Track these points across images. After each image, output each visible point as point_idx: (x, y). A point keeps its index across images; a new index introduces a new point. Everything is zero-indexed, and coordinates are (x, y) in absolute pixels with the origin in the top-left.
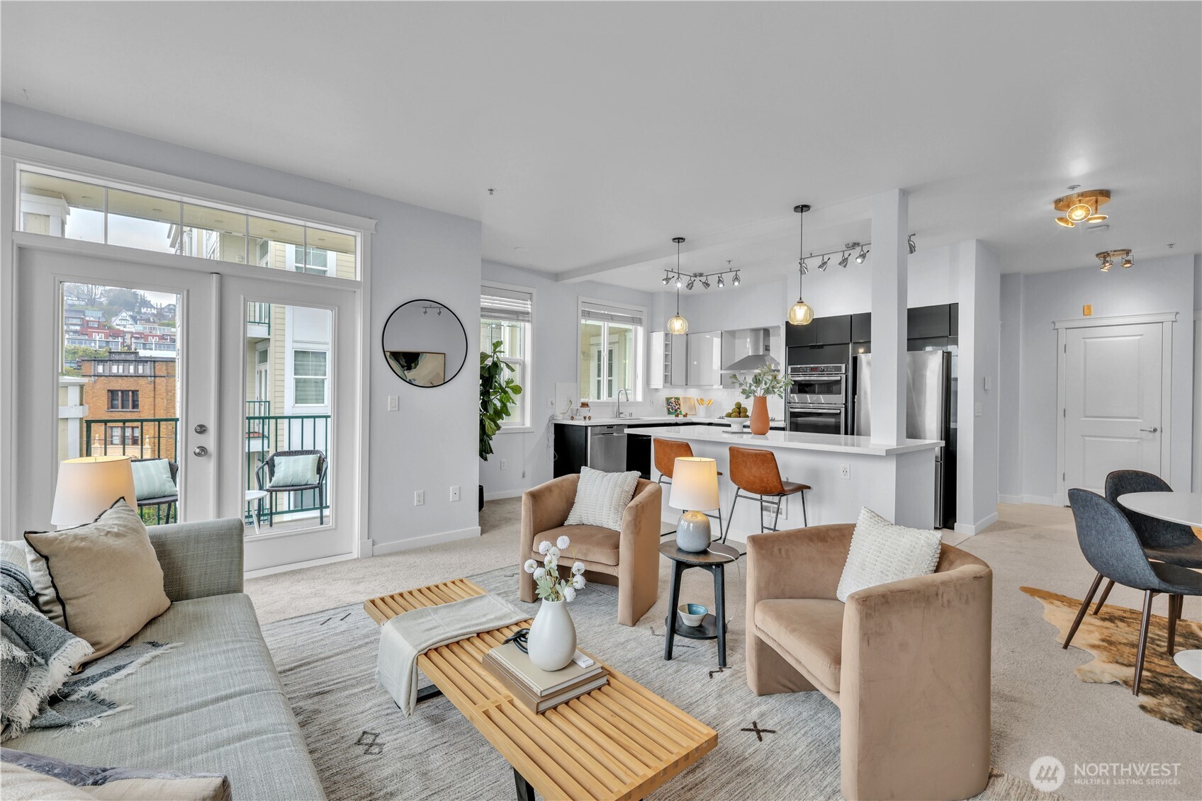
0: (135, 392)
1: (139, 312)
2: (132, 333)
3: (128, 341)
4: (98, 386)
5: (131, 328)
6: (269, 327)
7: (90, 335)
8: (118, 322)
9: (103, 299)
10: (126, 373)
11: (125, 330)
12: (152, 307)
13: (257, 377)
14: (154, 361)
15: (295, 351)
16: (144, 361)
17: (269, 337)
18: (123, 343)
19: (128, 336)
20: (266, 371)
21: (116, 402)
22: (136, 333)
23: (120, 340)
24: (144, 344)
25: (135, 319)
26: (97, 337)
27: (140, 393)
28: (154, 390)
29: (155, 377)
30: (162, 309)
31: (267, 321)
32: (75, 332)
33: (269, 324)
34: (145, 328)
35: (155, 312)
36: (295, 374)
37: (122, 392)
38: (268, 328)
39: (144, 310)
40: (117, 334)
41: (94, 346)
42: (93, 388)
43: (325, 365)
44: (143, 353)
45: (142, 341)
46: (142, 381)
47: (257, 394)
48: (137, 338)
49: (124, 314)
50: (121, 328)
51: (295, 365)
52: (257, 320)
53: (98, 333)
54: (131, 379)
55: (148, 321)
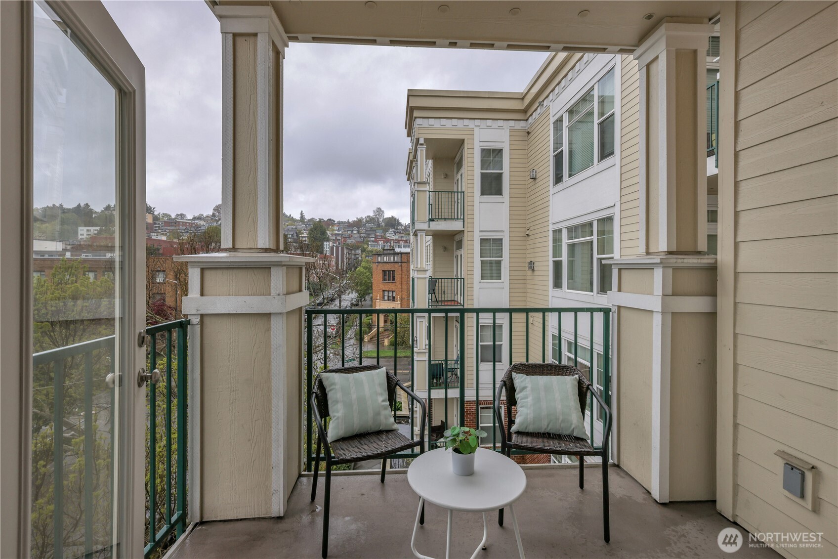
0: (393, 271)
1: (397, 229)
2: (393, 240)
3: (392, 244)
4: (379, 268)
5: (393, 237)
6: (464, 221)
7: (378, 242)
8: (388, 235)
9: (383, 224)
10: (390, 261)
11: (391, 238)
12: (402, 225)
13: (455, 260)
14: (401, 254)
15: (481, 239)
16: (397, 254)
17: (463, 229)
18: (390, 246)
19: (392, 242)
20: (461, 255)
21: (386, 277)
22: (395, 240)
23: (389, 244)
24: (399, 245)
25: (395, 233)
26: (381, 243)
27: (395, 272)
28: (402, 270)
29: (402, 262)
30: (406, 226)
31: (462, 218)
32: (372, 241)
33: (464, 219)
34: (399, 237)
35: (403, 228)
36: (481, 257)
37: (388, 271)
38: (462, 222)
39: (398, 228)
40: (388, 241)
41: (380, 248)
42: (377, 269)
43: (502, 249)
44: (397, 250)
45: (398, 244)
46: (397, 265)
47: (455, 273)
48: (396, 242)
49: (391, 230)
50: (389, 238)
51: (481, 250)
52: (456, 218)
53: (381, 241)
54: (392, 264)
55: (400, 233)
